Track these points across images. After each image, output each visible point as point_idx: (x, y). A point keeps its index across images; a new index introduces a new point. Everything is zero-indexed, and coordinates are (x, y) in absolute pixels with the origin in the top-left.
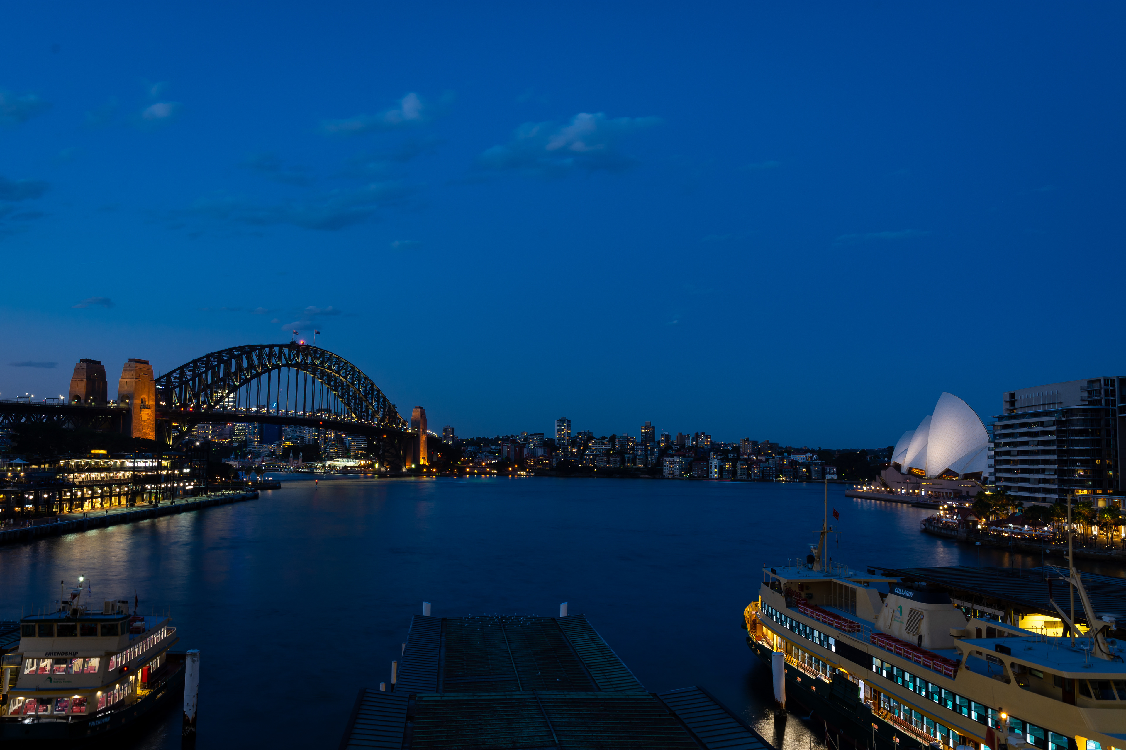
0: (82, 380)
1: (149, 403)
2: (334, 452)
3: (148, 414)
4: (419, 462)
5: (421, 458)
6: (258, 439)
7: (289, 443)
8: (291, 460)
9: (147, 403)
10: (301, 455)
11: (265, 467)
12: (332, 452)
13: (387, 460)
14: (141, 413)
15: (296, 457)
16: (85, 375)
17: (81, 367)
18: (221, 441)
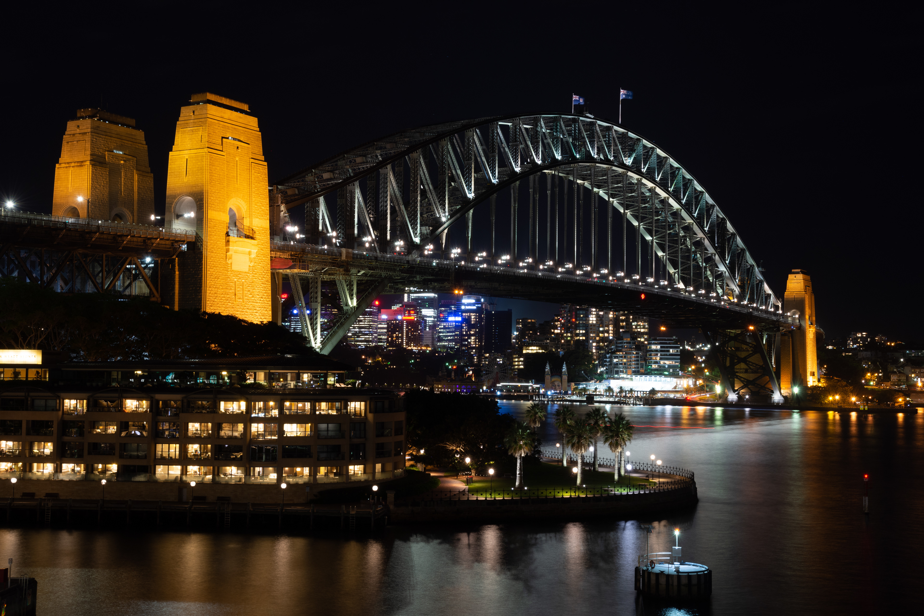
0: (81, 164)
1: (251, 222)
2: (620, 364)
3: (250, 253)
4: (806, 382)
5: (808, 374)
6: (476, 344)
7: (535, 348)
8: (548, 378)
9: (246, 222)
10: (564, 369)
11: (501, 391)
12: (617, 364)
13: (739, 378)
14: (228, 251)
15: (556, 371)
16: (89, 152)
17: (78, 131)
18: (421, 349)
